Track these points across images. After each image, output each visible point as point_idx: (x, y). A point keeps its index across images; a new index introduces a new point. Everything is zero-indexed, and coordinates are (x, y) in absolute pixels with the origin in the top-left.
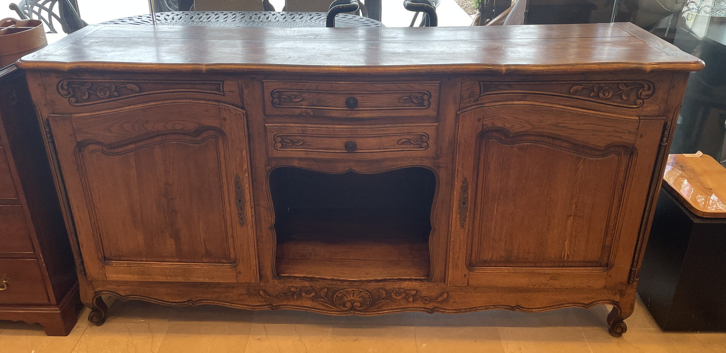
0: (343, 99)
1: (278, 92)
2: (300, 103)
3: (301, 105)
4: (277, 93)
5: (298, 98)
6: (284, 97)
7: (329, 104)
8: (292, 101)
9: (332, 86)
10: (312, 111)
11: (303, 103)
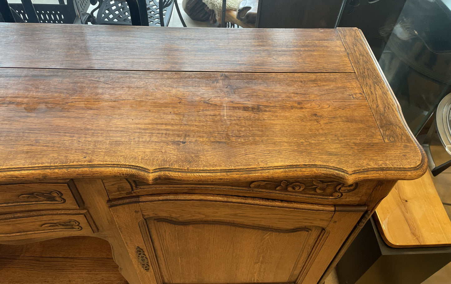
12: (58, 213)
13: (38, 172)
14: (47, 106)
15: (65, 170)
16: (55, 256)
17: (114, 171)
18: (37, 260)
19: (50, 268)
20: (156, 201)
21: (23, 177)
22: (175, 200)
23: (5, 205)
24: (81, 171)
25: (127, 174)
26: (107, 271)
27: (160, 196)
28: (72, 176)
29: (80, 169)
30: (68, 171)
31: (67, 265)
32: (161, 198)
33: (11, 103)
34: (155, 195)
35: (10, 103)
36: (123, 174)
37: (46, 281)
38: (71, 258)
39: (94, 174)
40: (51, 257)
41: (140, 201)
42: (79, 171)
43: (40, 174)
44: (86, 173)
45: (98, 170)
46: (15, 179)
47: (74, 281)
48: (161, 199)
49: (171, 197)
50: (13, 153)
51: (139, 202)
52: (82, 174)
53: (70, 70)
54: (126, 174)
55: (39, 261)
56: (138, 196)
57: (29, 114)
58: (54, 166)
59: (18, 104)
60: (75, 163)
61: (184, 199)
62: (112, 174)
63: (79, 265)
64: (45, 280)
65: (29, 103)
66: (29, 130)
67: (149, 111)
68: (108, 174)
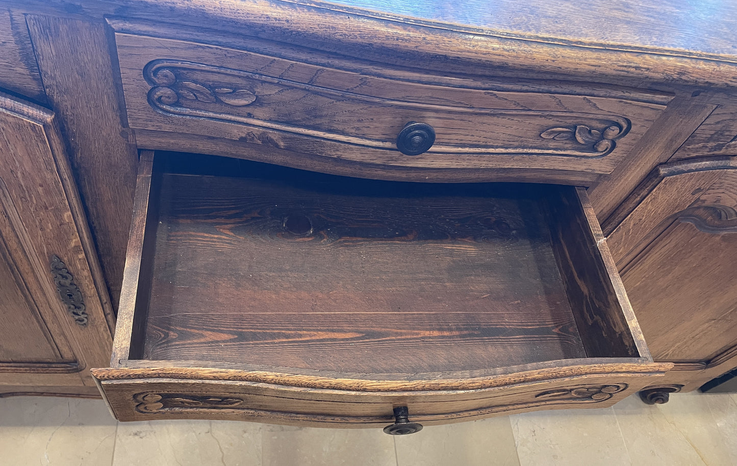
0: (386, 121)
1: (172, 69)
2: (249, 110)
3: (250, 115)
4: (166, 71)
5: (242, 96)
6: (192, 85)
7: (340, 127)
8: (222, 102)
9: (364, 82)
10: (284, 138)
11: (257, 112)
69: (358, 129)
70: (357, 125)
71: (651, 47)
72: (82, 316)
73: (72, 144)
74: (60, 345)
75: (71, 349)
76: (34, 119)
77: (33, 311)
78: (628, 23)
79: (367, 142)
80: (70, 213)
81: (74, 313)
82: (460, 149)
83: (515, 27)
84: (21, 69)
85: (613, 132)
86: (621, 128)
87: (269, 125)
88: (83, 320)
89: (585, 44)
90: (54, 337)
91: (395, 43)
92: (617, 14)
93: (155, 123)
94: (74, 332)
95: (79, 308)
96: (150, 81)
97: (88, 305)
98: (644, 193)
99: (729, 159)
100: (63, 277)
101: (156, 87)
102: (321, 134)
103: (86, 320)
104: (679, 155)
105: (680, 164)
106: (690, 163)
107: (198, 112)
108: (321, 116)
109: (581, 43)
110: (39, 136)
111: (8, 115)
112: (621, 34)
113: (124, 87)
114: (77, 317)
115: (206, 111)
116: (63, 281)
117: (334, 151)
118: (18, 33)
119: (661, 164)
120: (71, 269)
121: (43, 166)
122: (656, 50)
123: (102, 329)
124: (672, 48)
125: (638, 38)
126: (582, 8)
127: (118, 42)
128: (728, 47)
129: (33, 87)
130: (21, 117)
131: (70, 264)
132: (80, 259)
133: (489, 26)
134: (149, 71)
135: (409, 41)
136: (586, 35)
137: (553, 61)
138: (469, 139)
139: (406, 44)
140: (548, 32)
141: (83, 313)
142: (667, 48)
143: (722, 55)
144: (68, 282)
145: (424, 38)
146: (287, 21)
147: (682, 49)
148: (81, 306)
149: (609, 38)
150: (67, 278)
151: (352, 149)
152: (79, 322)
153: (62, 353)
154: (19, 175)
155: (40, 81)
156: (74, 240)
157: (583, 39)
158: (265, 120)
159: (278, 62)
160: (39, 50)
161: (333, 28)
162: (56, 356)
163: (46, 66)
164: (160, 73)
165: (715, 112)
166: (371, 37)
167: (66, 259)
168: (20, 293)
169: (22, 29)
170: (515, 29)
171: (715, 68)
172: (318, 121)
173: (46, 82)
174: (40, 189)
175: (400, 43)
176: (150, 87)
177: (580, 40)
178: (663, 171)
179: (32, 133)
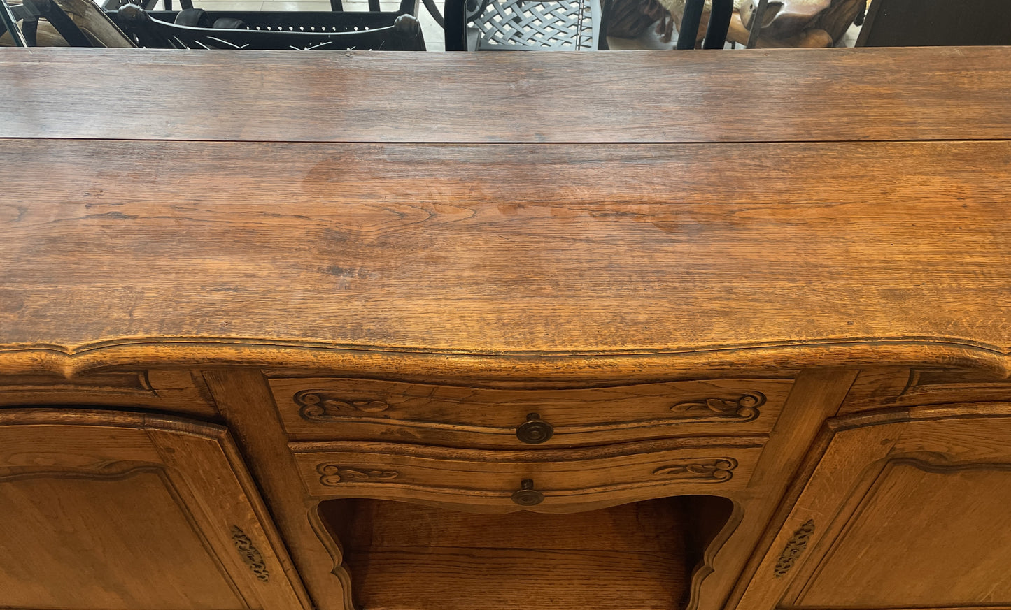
1: (316, 395)
2: (384, 414)
3: (386, 417)
4: (311, 397)
5: (377, 406)
6: (334, 402)
7: (468, 421)
8: (360, 411)
9: (475, 393)
10: (419, 432)
11: (391, 415)
12: (709, 444)
13: (772, 352)
14: (695, 218)
15: (821, 349)
16: (504, 546)
17: (924, 351)
18: (467, 555)
19: (501, 572)
20: (946, 418)
21: (744, 365)
22: (989, 416)
23: (636, 424)
24: (856, 351)
25: (953, 358)
26: (623, 580)
27: (955, 407)
28: (837, 361)
29: (852, 348)
30: (831, 352)
31: (535, 565)
32: (958, 411)
33: (620, 215)
34: (943, 406)
35: (617, 214)
36: (943, 358)
37: (502, 599)
38: (540, 550)
39: (882, 357)
40: (496, 549)
41: (912, 417)
42: (853, 351)
43: (775, 357)
44: (867, 356)
45: (890, 349)
46: (729, 367)
47: (562, 599)
48: (958, 414)
49: (982, 410)
50: (699, 315)
51: (910, 420)
52: (860, 358)
53: (688, 145)
54: (950, 358)
55: (473, 557)
56: (906, 408)
57: (673, 236)
58: (798, 341)
59: (636, 215)
60: (838, 335)
61: (1008, 413)
62: (919, 358)
63: (562, 566)
64: (499, 598)
65: (658, 214)
66: (695, 268)
67: (913, 225)
68: (910, 357)
69: (484, 421)
70: (482, 418)
71: (746, 341)
72: (264, 574)
73: (244, 443)
74: (246, 597)
75: (257, 600)
76: (211, 436)
77: (219, 569)
78: (726, 314)
79: (495, 430)
80: (244, 495)
81: (255, 571)
82: (589, 428)
83: (601, 343)
84: (201, 401)
85: (749, 403)
86: (756, 399)
87: (403, 423)
88: (265, 577)
89: (672, 350)
90: (241, 590)
91: (489, 373)
92: (716, 305)
93: (308, 428)
94: (258, 586)
95: (260, 567)
96: (299, 403)
97: (268, 564)
98: (823, 445)
99: (908, 410)
100: (242, 542)
101: (305, 406)
102: (451, 426)
103: (267, 577)
104: (844, 410)
105: (851, 418)
106: (861, 416)
107: (342, 418)
108: (448, 414)
109: (668, 349)
110: (215, 446)
111: (190, 436)
112: (715, 331)
113: (279, 409)
114: (258, 575)
115: (349, 416)
116: (243, 545)
117: (467, 438)
118: (197, 382)
119: (829, 418)
120: (249, 536)
121: (219, 466)
122: (752, 344)
123: (284, 584)
124: (770, 339)
125: (733, 332)
126: (677, 305)
127: (271, 384)
128: (842, 324)
129: (210, 411)
130: (201, 437)
131: (249, 532)
132: (256, 528)
133: (575, 346)
134: (297, 397)
135: (501, 370)
136: (675, 340)
137: (640, 371)
138: (594, 419)
139: (498, 373)
140: (634, 342)
141: (264, 571)
142: (764, 340)
143: (831, 336)
144: (247, 546)
145: (514, 367)
146: (397, 368)
147: (782, 338)
148: (262, 565)
149: (700, 338)
150: (245, 543)
151: (482, 437)
152: (261, 579)
153: (249, 603)
154: (201, 472)
155: (215, 407)
156: (249, 514)
157: (670, 345)
158: (400, 419)
159: (399, 385)
160: (213, 390)
161: (434, 368)
162: (244, 607)
163: (219, 398)
164: (306, 398)
165: (860, 375)
166: (468, 372)
167: (243, 528)
168: (206, 554)
169: (200, 379)
170: (600, 345)
171: (823, 353)
172: (446, 418)
173: (220, 407)
174: (218, 481)
175: (492, 373)
176: (300, 407)
177: (666, 347)
178: (832, 426)
179: (209, 446)
